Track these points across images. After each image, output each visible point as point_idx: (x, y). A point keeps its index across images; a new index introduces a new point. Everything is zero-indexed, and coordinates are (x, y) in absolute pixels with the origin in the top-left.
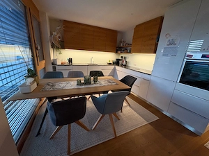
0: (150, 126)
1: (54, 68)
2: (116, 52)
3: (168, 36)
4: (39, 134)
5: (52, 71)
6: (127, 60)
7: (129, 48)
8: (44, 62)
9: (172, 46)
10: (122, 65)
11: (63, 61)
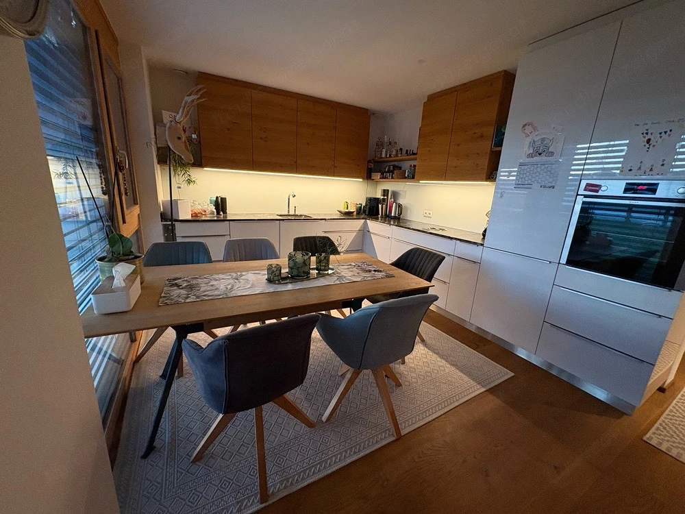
0: (491, 397)
1: (170, 231)
2: (368, 177)
3: (528, 129)
4: (150, 449)
5: (162, 240)
6: (401, 201)
7: (406, 165)
8: (136, 210)
9: (543, 158)
10: (388, 218)
11: (198, 208)
